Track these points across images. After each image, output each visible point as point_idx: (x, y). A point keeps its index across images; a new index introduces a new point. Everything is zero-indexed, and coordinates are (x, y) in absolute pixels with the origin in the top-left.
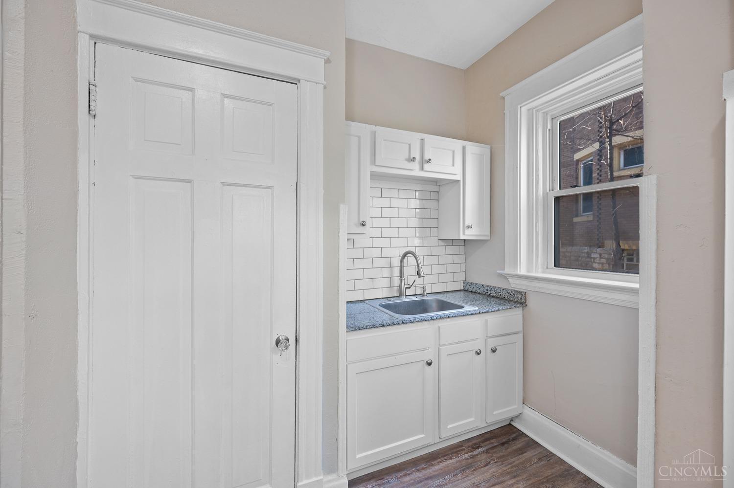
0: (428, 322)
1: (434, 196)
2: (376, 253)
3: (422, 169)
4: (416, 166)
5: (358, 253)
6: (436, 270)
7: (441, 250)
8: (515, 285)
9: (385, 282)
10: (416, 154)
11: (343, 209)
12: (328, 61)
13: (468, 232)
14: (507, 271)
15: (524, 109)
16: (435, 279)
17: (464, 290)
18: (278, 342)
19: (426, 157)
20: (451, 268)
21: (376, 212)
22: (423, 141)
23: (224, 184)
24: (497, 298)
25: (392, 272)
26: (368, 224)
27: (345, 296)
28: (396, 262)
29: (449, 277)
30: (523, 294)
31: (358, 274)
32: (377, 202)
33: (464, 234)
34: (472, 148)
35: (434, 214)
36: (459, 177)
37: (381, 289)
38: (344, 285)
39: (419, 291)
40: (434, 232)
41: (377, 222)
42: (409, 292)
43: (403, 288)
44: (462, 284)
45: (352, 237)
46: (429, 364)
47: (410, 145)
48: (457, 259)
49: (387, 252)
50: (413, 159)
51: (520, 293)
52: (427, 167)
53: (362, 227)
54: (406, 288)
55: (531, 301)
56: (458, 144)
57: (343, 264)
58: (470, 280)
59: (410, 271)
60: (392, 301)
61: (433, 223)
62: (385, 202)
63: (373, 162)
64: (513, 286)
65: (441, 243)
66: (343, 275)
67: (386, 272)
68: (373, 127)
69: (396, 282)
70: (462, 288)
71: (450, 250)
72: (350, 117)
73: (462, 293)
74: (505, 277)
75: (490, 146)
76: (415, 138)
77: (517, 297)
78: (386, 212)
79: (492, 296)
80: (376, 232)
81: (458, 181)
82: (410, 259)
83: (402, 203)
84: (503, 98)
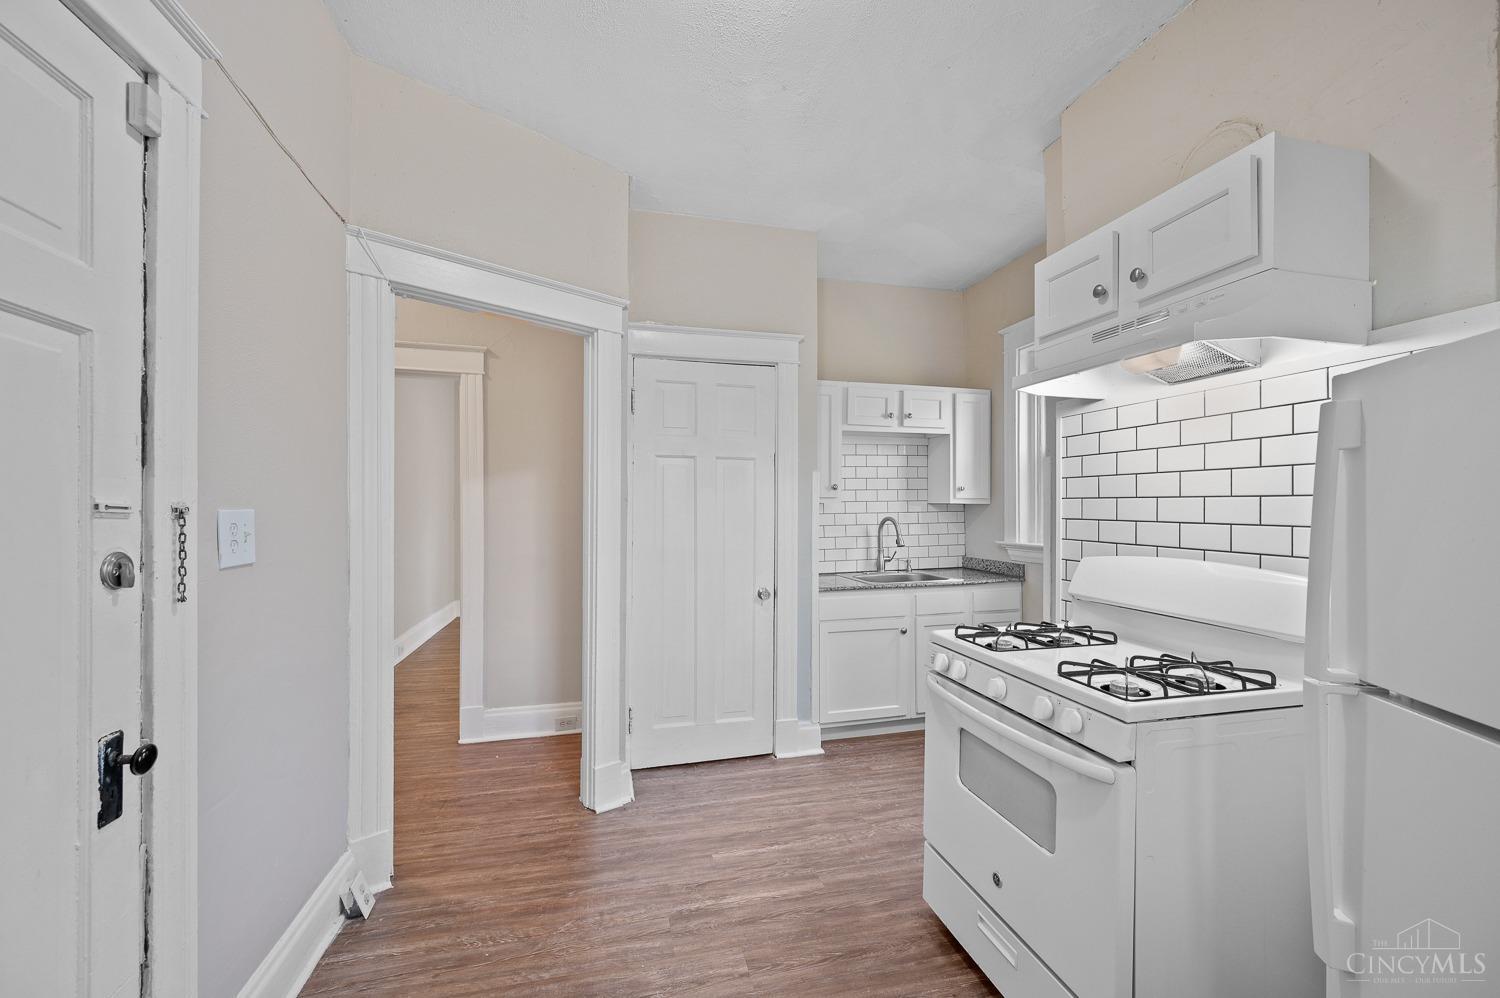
0: (902, 590)
1: (922, 451)
2: (850, 519)
3: (901, 424)
4: (894, 422)
5: (829, 520)
6: (924, 540)
7: (932, 517)
8: (1014, 557)
9: (861, 554)
10: (894, 409)
11: (816, 475)
12: (801, 342)
13: (960, 495)
14: (1007, 541)
15: (1024, 353)
16: (923, 552)
17: (964, 568)
18: (760, 595)
19: (906, 412)
20: (944, 540)
21: (850, 472)
22: (902, 393)
23: (717, 458)
25: (868, 542)
26: (840, 487)
27: (818, 568)
28: (874, 531)
29: (943, 551)
30: (1022, 567)
31: (830, 543)
32: (850, 461)
33: (955, 496)
34: (965, 397)
35: (922, 472)
36: (948, 430)
37: (856, 561)
38: (817, 556)
39: (903, 566)
40: (923, 495)
41: (851, 484)
42: (889, 566)
43: (882, 560)
44: (961, 561)
45: (823, 501)
46: (904, 632)
47: (886, 400)
48: (953, 528)
49: (862, 519)
50: (891, 415)
51: (1019, 565)
52: (907, 422)
53: (833, 491)
54: (885, 561)
55: (1030, 574)
56: (945, 393)
57: (816, 531)
58: (969, 556)
59: (889, 542)
60: (869, 575)
61: (922, 484)
62: (861, 461)
63: (845, 420)
64: (1012, 558)
65: (931, 508)
66: (816, 544)
67: (862, 542)
68: (845, 384)
69: (874, 554)
70: (961, 565)
71: (944, 517)
72: (821, 377)
73: (961, 571)
74: (1003, 548)
75: (989, 391)
76: (892, 391)
77: (1016, 571)
78: (862, 472)
80: (850, 496)
81: (949, 435)
82: (889, 528)
83: (882, 461)
84: (1002, 336)
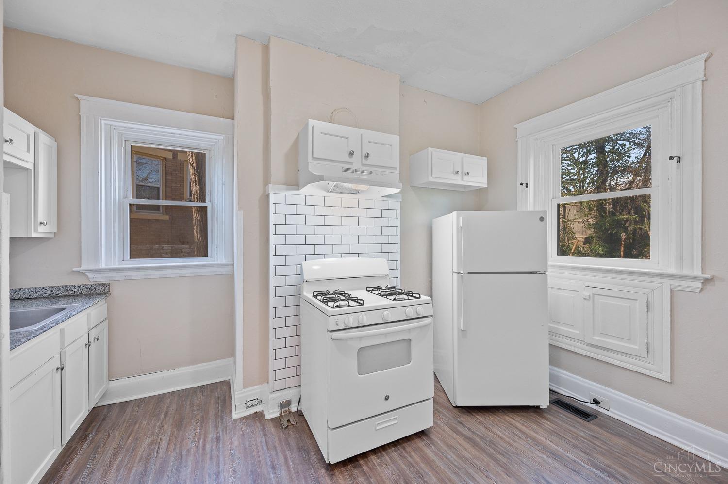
8: (94, 279)
13: (41, 229)
14: (85, 267)
24: (70, 296)
30: (106, 285)
36: (31, 165)
51: (103, 285)
52: (6, 147)
55: (115, 291)
56: (30, 128)
64: (94, 280)
74: (82, 273)
77: (99, 290)
79: (61, 297)
81: (31, 170)
84: (78, 100)
